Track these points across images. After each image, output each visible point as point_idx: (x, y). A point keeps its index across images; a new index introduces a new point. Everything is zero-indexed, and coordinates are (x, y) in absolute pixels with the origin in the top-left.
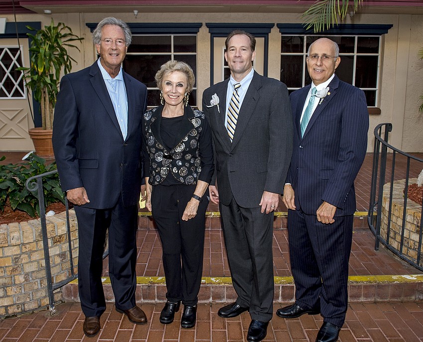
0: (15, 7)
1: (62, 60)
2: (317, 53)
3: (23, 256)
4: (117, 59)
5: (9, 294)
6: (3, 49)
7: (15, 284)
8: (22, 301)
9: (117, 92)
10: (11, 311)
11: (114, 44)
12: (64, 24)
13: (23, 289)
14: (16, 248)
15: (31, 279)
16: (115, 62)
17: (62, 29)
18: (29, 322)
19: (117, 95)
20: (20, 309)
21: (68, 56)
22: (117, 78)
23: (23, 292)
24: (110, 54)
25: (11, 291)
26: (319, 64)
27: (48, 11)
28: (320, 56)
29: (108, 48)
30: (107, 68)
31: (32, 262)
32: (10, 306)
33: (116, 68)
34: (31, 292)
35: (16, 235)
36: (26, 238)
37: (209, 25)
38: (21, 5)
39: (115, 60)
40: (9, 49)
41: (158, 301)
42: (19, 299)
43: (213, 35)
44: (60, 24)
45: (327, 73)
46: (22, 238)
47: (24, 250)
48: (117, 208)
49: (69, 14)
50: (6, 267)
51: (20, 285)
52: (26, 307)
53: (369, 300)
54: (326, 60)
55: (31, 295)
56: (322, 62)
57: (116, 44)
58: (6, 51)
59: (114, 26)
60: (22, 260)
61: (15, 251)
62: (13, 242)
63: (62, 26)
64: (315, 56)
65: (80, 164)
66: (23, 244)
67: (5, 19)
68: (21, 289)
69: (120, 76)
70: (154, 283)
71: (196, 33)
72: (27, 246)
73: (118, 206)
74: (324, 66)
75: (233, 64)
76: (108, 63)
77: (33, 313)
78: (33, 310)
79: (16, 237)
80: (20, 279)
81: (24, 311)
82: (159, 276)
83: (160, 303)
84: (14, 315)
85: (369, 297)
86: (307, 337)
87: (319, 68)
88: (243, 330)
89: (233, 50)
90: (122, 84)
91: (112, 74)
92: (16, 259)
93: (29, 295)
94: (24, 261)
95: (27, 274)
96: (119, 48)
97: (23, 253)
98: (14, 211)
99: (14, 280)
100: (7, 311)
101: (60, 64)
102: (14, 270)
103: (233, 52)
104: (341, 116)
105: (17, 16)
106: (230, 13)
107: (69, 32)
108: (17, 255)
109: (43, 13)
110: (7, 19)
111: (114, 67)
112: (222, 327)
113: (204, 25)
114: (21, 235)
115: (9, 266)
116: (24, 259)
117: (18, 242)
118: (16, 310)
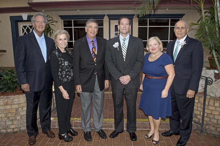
0: (31, 9)
1: (48, 30)
2: (179, 26)
3: (19, 108)
4: (42, 29)
5: (14, 123)
6: (27, 26)
7: (16, 119)
8: (20, 126)
9: (42, 43)
10: (15, 130)
11: (41, 24)
12: (49, 16)
13: (20, 122)
14: (16, 105)
15: (23, 117)
16: (41, 31)
17: (49, 18)
18: (22, 135)
19: (42, 44)
20: (19, 130)
21: (51, 29)
22: (42, 37)
23: (20, 123)
24: (39, 27)
25: (15, 122)
26: (180, 31)
27: (43, 11)
28: (180, 28)
29: (38, 25)
30: (37, 33)
31: (23, 111)
32: (15, 128)
33: (41, 33)
34: (23, 123)
35: (16, 100)
36: (21, 101)
37: (108, 15)
38: (32, 9)
39: (41, 30)
40: (29, 26)
41: (75, 128)
42: (18, 125)
43: (110, 19)
44: (48, 16)
45: (183, 35)
46: (19, 101)
47: (20, 106)
48: (43, 91)
49: (52, 12)
50: (13, 113)
51: (18, 120)
52: (21, 129)
53: (163, 130)
54: (183, 29)
55: (23, 124)
56: (181, 30)
57: (42, 24)
58: (28, 27)
59: (41, 16)
60: (19, 110)
61: (17, 106)
62: (15, 103)
63: (48, 17)
64: (178, 28)
65: (27, 73)
66: (20, 104)
67: (27, 14)
68: (19, 122)
69: (43, 36)
70: (73, 121)
71: (103, 19)
72: (21, 104)
73: (43, 90)
74: (182, 32)
75: (122, 30)
76: (38, 31)
77: (24, 131)
78: (24, 130)
79: (16, 101)
80: (19, 118)
81: (20, 131)
82: (75, 118)
83: (76, 129)
84: (17, 132)
85: (163, 128)
86: (133, 145)
87: (180, 33)
88: (106, 141)
89: (122, 24)
90: (44, 40)
91: (40, 35)
92: (17, 110)
93: (22, 124)
94: (20, 111)
95: (21, 116)
96: (43, 25)
97: (20, 107)
98: (20, 90)
99: (16, 118)
100: (13, 130)
101: (48, 32)
102: (16, 114)
103: (122, 25)
104: (192, 53)
105: (31, 13)
106: (116, 10)
107: (52, 19)
108: (17, 108)
109: (41, 11)
110: (28, 14)
111: (40, 33)
112: (98, 139)
113: (106, 15)
114: (19, 100)
115: (14, 112)
116: (20, 110)
117: (17, 103)
118: (17, 130)
